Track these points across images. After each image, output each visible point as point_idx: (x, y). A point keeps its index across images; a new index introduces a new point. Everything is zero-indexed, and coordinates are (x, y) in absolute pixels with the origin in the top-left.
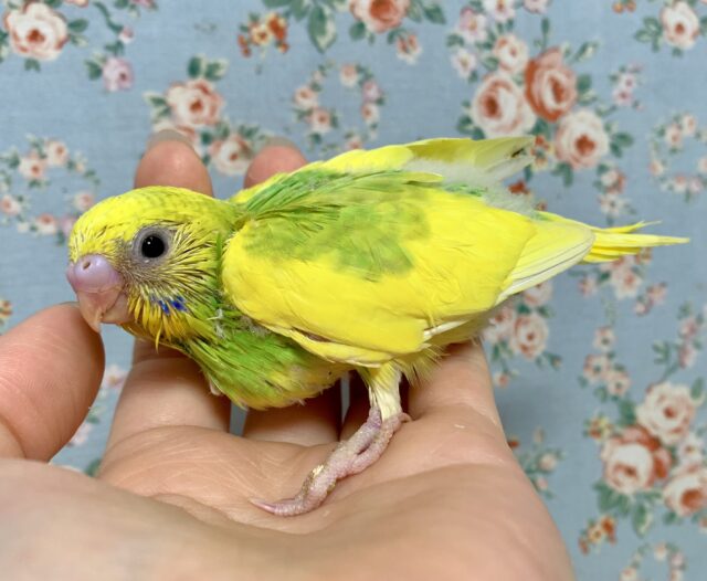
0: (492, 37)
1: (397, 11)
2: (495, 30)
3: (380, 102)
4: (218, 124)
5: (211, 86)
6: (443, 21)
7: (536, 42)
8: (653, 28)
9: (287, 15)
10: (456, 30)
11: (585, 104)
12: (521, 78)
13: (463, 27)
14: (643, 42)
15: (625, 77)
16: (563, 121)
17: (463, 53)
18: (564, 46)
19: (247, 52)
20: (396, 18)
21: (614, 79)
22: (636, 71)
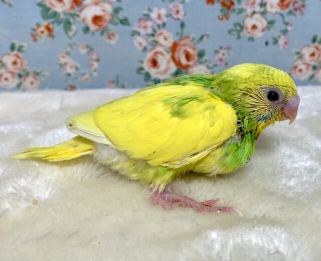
0: (155, 31)
1: (105, 21)
2: (156, 28)
3: (98, 60)
4: (24, 70)
5: (21, 55)
6: (129, 25)
7: (177, 34)
8: (239, 28)
9: (53, 23)
10: (135, 28)
11: (201, 63)
12: (169, 50)
13: (139, 27)
14: (232, 35)
15: (222, 51)
16: (190, 70)
17: (139, 39)
18: (192, 36)
19: (35, 40)
20: (105, 24)
21: (217, 52)
22: (228, 48)
